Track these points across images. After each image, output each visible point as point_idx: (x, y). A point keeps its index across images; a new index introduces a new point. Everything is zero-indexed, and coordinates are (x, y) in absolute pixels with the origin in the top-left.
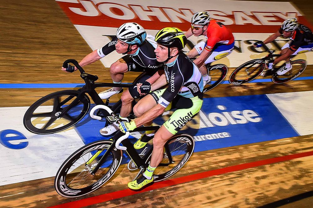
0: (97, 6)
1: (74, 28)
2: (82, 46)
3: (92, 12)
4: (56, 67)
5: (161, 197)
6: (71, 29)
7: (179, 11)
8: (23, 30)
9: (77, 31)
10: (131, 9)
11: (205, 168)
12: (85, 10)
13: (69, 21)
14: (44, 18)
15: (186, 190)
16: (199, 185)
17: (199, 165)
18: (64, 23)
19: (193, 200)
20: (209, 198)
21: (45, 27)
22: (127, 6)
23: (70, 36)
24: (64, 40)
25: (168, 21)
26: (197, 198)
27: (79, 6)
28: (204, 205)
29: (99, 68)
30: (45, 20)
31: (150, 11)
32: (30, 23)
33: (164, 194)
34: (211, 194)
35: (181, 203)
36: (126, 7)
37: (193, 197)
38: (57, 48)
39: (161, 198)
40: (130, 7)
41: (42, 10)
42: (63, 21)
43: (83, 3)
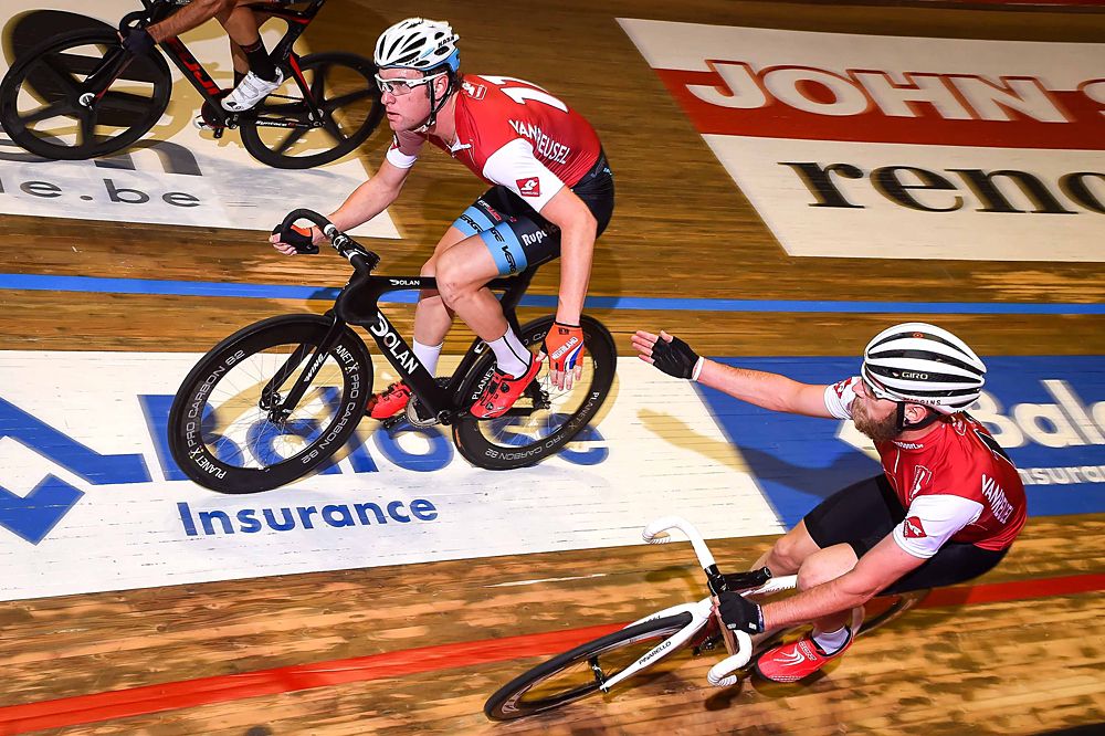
0: (760, 77)
1: (703, 143)
2: (724, 194)
4: (663, 254)
5: (948, 632)
6: (694, 147)
7: (999, 83)
9: (709, 152)
10: (856, 83)
11: (1077, 564)
12: (728, 92)
13: (688, 124)
14: (626, 118)
15: (1020, 619)
16: (1057, 614)
17: (1060, 553)
18: (675, 131)
19: (1042, 653)
20: (1088, 652)
21: (630, 143)
22: (846, 75)
23: (689, 166)
24: (676, 177)
25: (964, 115)
26: (1054, 646)
27: (712, 79)
28: (1072, 671)
29: (772, 258)
30: (627, 124)
33: (958, 625)
34: (1094, 641)
35: (1006, 654)
36: (840, 77)
37: (1043, 644)
38: (662, 201)
40: (854, 77)
41: (618, 95)
42: (673, 123)
43: (723, 70)
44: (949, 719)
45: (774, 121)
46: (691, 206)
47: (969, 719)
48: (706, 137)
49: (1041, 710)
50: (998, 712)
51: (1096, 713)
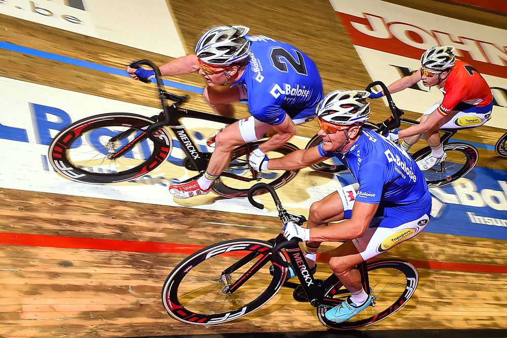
0: (388, 25)
1: (354, 49)
2: (360, 74)
3: (380, 32)
6: (349, 50)
7: (502, 49)
8: (289, 40)
9: (356, 53)
10: (435, 36)
11: (499, 261)
12: (371, 29)
13: (348, 39)
14: (317, 30)
15: (467, 280)
16: (485, 280)
17: (492, 255)
18: (341, 41)
19: (474, 296)
20: (497, 299)
21: (317, 42)
22: (430, 32)
23: (346, 58)
24: (338, 62)
25: (484, 60)
26: (480, 294)
27: (365, 22)
28: (488, 305)
29: (378, 106)
30: (318, 33)
31: (461, 43)
32: (298, 33)
33: (437, 278)
34: (500, 294)
35: (457, 294)
36: (428, 33)
37: (475, 292)
38: (328, 71)
39: (432, 281)
40: (434, 34)
41: (315, 19)
42: (342, 38)
43: (370, 18)
44: (424, 317)
45: (391, 46)
46: (342, 76)
47: (434, 318)
48: (356, 47)
49: (469, 320)
50: (449, 318)
51: (496, 325)
